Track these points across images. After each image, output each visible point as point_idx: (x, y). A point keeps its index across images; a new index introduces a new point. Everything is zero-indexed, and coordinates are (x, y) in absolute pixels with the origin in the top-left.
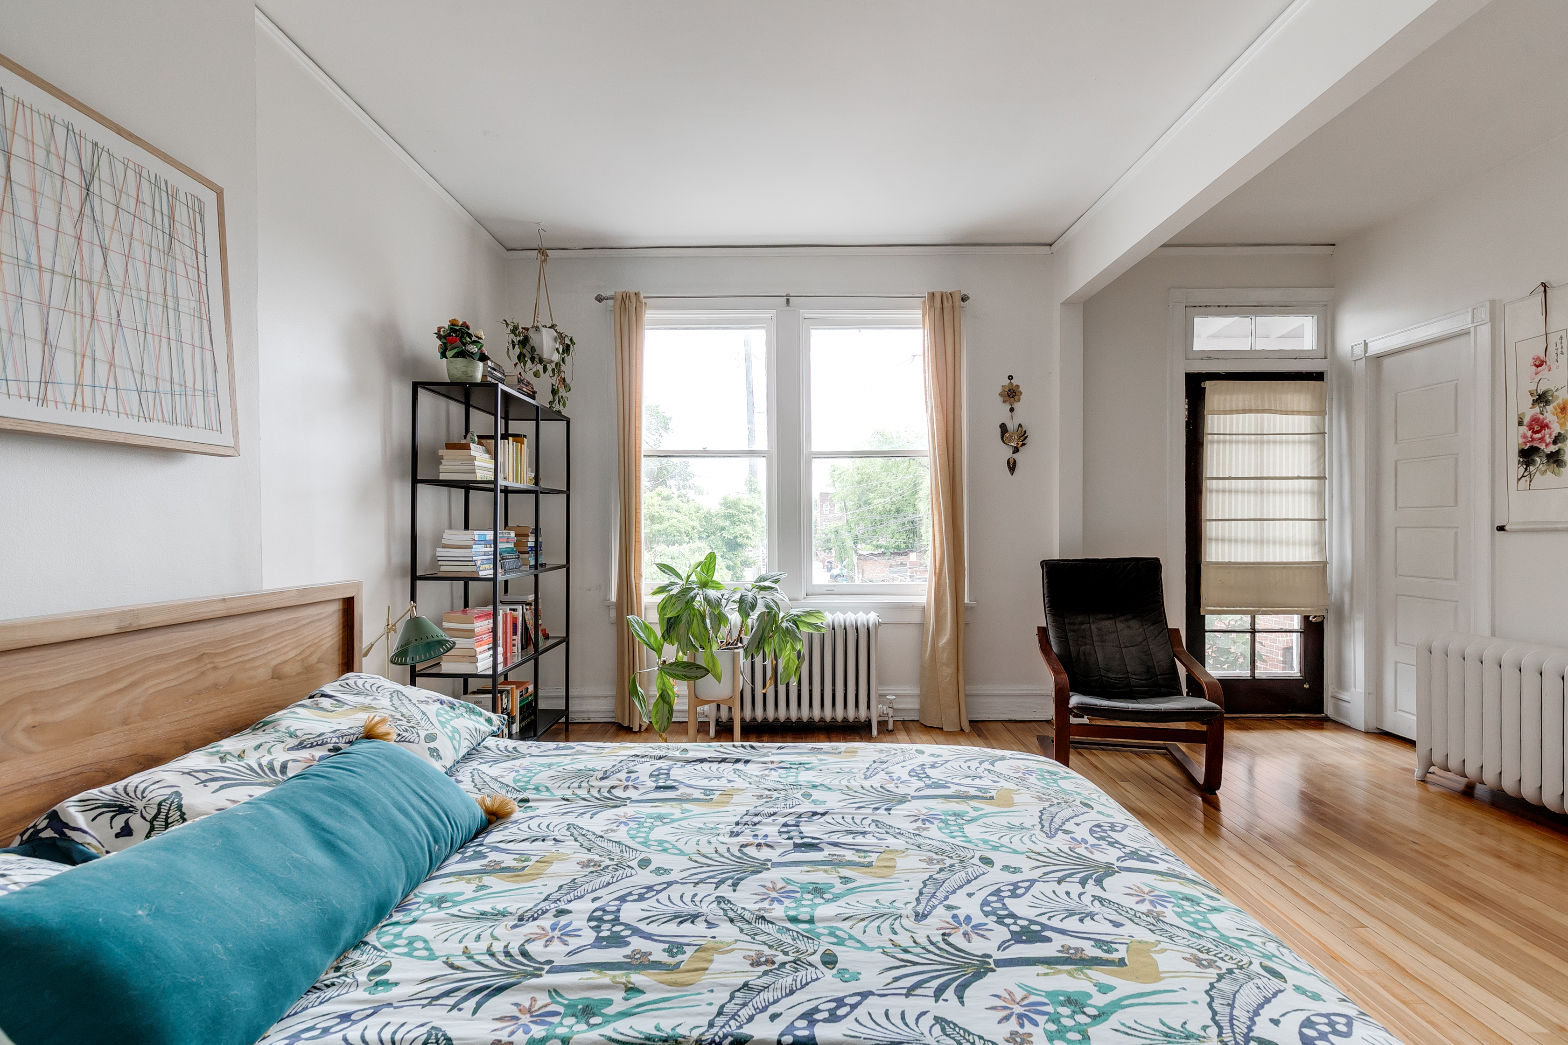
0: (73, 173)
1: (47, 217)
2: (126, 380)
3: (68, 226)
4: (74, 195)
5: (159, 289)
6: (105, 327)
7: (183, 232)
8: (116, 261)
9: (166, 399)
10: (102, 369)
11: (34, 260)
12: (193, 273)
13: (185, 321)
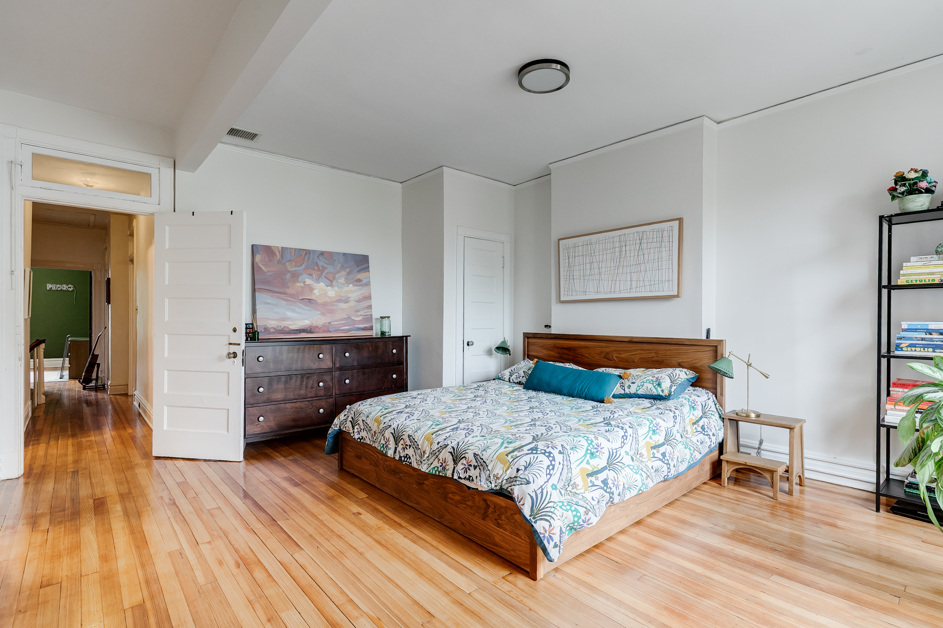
0: (638, 242)
1: (632, 254)
2: (647, 283)
3: (636, 254)
4: (638, 246)
5: (657, 258)
6: (643, 273)
7: (666, 239)
8: (646, 256)
9: (657, 286)
10: (642, 282)
11: (629, 264)
12: (667, 249)
13: (664, 263)
